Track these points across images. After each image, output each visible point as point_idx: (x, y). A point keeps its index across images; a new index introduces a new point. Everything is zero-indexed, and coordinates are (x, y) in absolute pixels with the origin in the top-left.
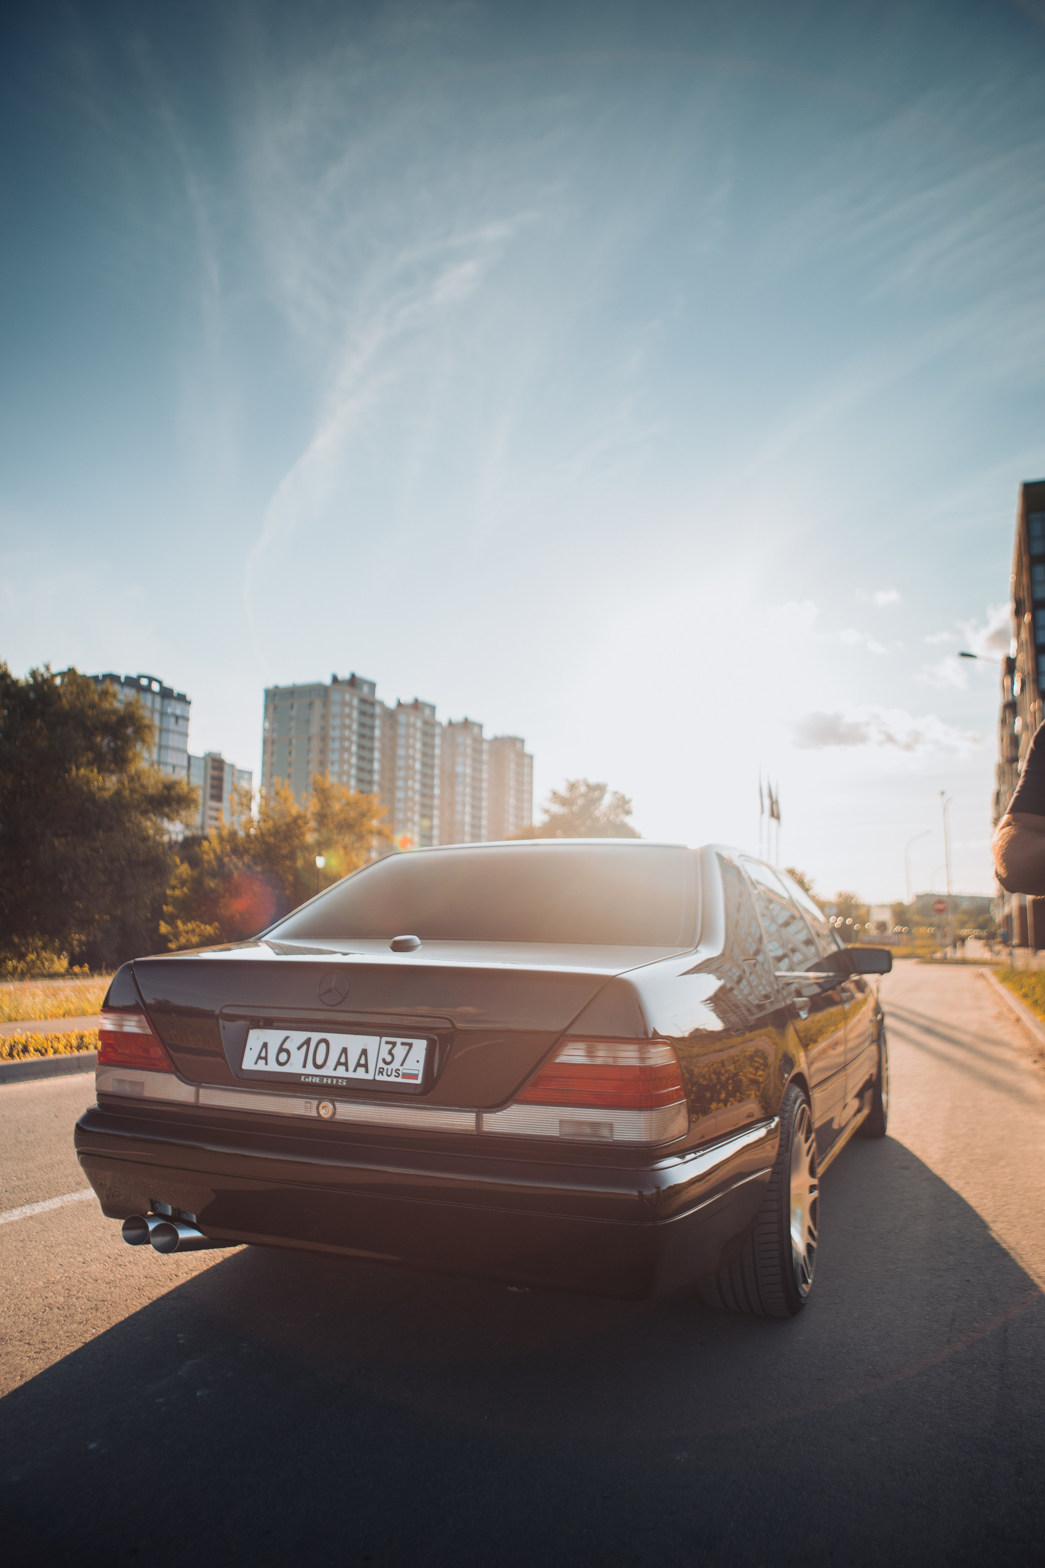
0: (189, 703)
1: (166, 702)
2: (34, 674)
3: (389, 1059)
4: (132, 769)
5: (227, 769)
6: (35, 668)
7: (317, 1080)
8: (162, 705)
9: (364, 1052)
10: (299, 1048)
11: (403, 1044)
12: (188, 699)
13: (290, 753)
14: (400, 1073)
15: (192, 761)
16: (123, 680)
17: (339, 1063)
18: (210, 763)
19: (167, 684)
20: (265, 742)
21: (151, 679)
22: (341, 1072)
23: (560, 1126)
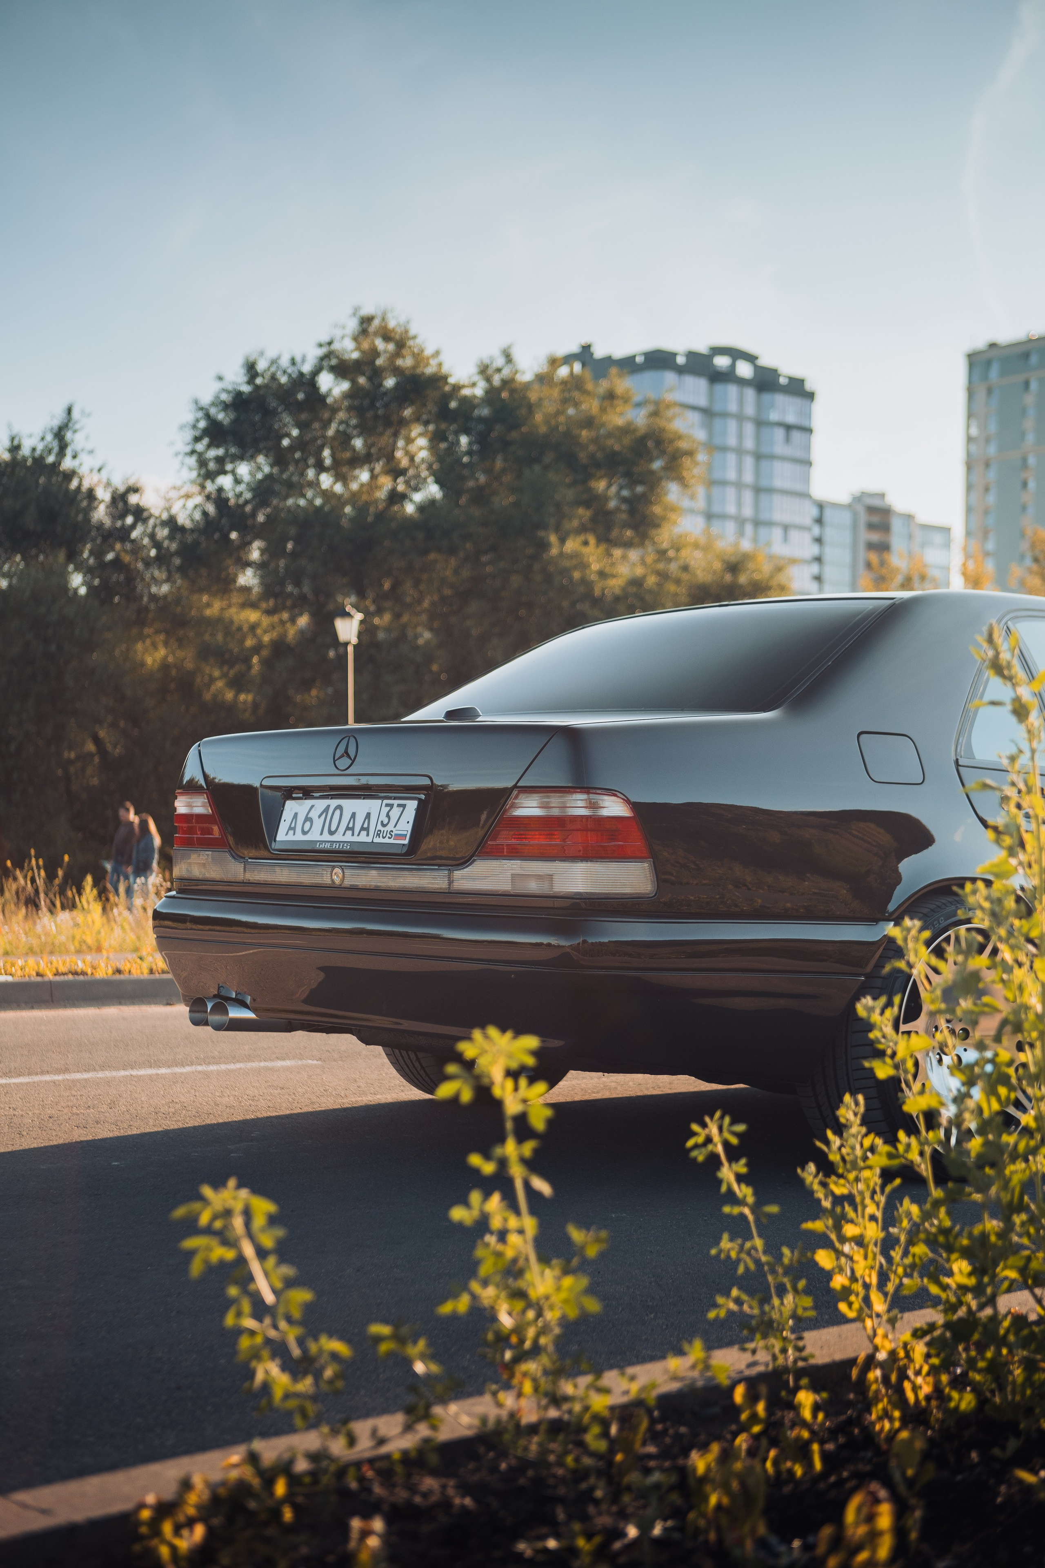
0: (811, 396)
1: (767, 397)
2: (484, 370)
3: (386, 821)
4: (664, 536)
5: (896, 525)
6: (486, 361)
7: (327, 846)
8: (759, 405)
9: (368, 816)
10: (320, 816)
11: (399, 805)
12: (808, 387)
13: (1025, 484)
14: (393, 834)
15: (828, 513)
16: (681, 360)
17: (348, 828)
18: (863, 518)
19: (765, 361)
20: (970, 466)
21: (736, 354)
22: (348, 837)
23: (512, 880)
